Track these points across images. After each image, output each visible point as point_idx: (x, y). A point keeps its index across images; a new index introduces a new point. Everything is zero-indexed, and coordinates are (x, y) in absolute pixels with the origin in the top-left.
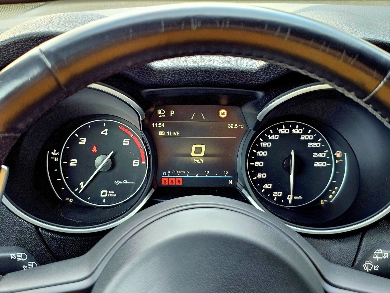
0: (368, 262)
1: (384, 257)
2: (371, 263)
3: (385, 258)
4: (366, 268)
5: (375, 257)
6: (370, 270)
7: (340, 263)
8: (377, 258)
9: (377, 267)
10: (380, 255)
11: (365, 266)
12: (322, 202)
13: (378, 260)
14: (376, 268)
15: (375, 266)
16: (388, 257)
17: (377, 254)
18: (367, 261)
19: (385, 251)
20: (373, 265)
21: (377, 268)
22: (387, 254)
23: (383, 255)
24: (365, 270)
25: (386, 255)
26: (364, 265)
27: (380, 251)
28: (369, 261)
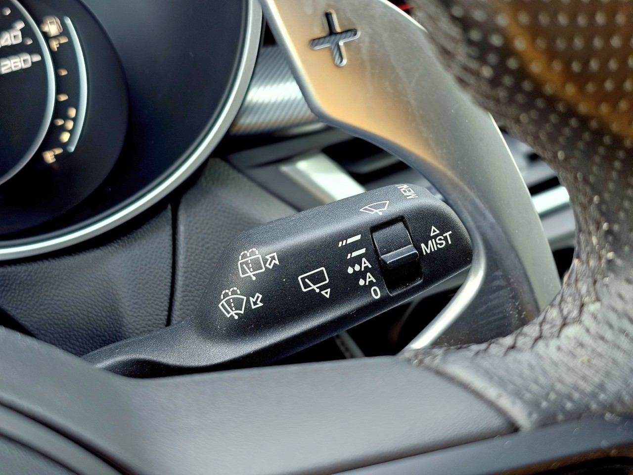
0: (230, 293)
1: (267, 265)
2: (239, 292)
3: (271, 267)
4: (228, 313)
5: (244, 272)
6: (242, 312)
7: (141, 295)
8: (251, 274)
9: (258, 297)
10: (256, 265)
11: (223, 305)
12: (49, 157)
13: (254, 278)
14: (255, 303)
15: (251, 299)
16: (278, 263)
17: (247, 263)
18: (227, 291)
19: (265, 249)
20: (245, 298)
21: (257, 301)
22: (275, 254)
23: (265, 261)
24: (228, 316)
25: (273, 258)
26: (220, 305)
27: (253, 253)
28: (231, 289)
